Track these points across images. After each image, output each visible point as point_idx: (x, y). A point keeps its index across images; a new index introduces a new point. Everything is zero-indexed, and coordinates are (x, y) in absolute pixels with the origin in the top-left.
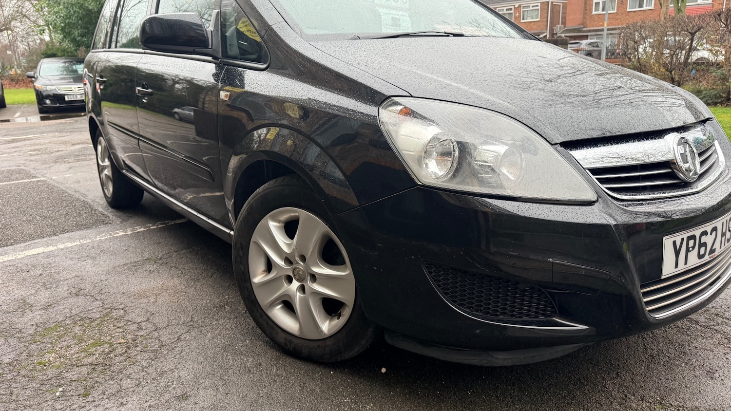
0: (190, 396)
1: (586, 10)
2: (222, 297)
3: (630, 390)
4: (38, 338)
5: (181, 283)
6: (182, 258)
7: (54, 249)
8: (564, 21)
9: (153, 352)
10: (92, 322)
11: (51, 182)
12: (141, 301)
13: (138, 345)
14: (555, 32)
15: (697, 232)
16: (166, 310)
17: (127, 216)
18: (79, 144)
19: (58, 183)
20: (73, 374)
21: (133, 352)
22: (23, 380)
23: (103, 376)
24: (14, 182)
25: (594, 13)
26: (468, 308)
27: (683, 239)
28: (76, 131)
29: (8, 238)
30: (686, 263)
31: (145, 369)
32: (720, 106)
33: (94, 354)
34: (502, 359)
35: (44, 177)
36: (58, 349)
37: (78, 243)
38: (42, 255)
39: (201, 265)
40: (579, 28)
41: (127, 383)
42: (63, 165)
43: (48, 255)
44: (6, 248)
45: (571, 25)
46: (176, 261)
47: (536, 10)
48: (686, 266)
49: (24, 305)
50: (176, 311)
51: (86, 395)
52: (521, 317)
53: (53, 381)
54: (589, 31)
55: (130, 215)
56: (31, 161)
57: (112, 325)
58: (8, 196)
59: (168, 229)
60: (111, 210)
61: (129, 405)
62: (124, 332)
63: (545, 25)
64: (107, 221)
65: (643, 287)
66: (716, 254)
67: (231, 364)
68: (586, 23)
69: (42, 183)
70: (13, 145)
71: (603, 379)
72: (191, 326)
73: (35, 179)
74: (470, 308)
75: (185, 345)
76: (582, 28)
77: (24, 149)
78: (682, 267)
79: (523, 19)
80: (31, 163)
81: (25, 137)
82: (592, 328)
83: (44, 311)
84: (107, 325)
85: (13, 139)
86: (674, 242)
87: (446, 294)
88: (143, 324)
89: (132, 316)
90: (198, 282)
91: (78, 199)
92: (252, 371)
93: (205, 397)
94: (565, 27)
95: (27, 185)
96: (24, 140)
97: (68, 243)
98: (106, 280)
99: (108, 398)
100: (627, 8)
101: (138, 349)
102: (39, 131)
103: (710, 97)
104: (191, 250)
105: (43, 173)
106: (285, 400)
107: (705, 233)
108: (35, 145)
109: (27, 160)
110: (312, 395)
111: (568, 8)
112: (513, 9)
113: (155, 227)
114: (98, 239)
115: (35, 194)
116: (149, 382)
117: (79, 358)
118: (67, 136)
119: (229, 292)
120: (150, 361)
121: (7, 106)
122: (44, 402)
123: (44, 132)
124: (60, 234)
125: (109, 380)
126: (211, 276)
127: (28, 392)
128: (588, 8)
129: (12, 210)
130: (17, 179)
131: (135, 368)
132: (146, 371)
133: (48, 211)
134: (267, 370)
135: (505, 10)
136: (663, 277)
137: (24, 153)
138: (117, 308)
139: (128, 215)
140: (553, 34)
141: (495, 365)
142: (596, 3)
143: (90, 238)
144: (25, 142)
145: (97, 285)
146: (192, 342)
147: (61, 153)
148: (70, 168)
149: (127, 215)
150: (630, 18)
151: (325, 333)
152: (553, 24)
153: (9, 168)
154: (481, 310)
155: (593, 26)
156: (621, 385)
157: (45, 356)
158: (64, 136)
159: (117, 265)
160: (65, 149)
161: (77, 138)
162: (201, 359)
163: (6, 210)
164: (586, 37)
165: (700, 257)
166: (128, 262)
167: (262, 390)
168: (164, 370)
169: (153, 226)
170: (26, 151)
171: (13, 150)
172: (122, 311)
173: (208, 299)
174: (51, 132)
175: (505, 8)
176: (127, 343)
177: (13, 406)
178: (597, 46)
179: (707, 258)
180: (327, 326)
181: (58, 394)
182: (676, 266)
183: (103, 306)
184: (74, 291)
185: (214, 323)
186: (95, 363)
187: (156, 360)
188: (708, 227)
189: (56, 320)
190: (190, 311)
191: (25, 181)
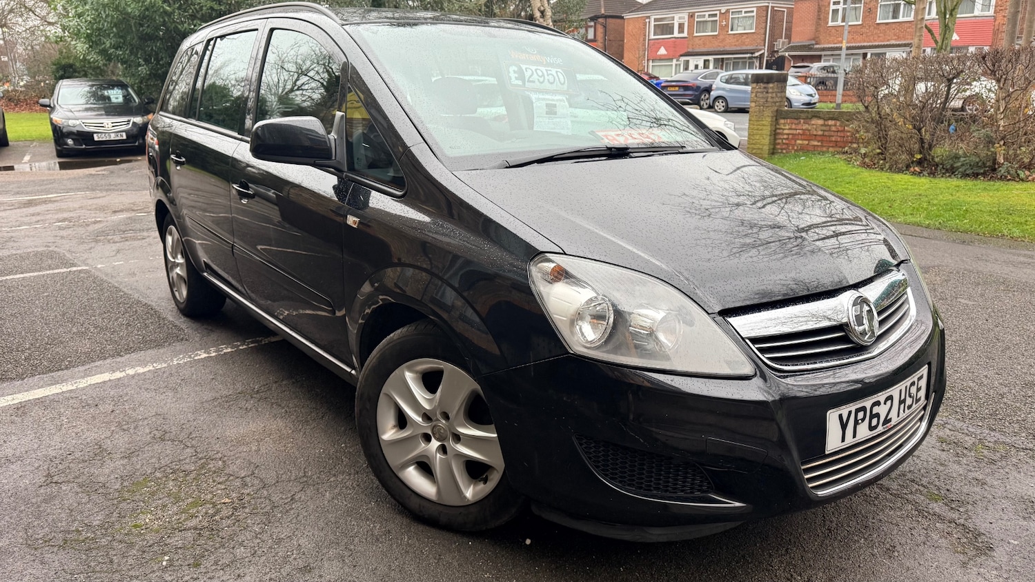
0: (313, 568)
1: (820, 19)
2: (338, 445)
3: (797, 570)
4: (126, 495)
5: (286, 426)
6: (284, 391)
7: (122, 376)
8: (788, 33)
9: (265, 515)
10: (186, 475)
11: (97, 273)
12: (240, 449)
13: (246, 505)
14: (776, 49)
15: (868, 403)
16: (272, 462)
17: (206, 329)
18: (122, 211)
19: (107, 275)
20: (176, 540)
21: (241, 514)
22: (120, 547)
23: (212, 543)
24: (48, 272)
25: (830, 24)
26: (620, 482)
27: (850, 413)
28: (114, 190)
29: (59, 358)
30: (854, 436)
31: (259, 536)
32: (982, 178)
33: (197, 516)
34: (656, 535)
35: (87, 265)
36: (153, 509)
37: (151, 368)
38: (109, 384)
39: (309, 402)
40: (809, 45)
41: (240, 551)
42: (108, 246)
43: (117, 383)
44: (60, 373)
45: (798, 40)
46: (277, 396)
47: (750, 17)
48: (855, 439)
49: (100, 452)
50: (285, 463)
51: (197, 565)
52: (676, 493)
53: (156, 548)
54: (823, 49)
55: (210, 328)
56: (62, 237)
57: (211, 481)
58: (46, 294)
59: (260, 350)
60: (183, 319)
61: (248, 578)
62: (226, 488)
63: (762, 38)
64: (182, 336)
65: (803, 464)
66: (893, 423)
67: (356, 530)
68: (818, 37)
69: (86, 276)
70: (32, 210)
71: (770, 556)
72: (305, 481)
73: (75, 269)
74: (623, 484)
75: (301, 507)
76: (813, 45)
77: (48, 217)
78: (850, 440)
79: (732, 30)
80: (64, 242)
81: (45, 196)
82: (749, 506)
83: (126, 460)
84: (205, 480)
85: (29, 200)
86: (840, 416)
87: (598, 467)
88: (248, 479)
89: (232, 468)
90: (307, 425)
91: (139, 302)
92: (381, 540)
93: (331, 570)
94: (789, 43)
95: (66, 277)
96: (45, 202)
97: (139, 368)
98: (194, 420)
99: (223, 569)
100: (876, 20)
101: (247, 510)
102: (63, 187)
103: (970, 165)
104: (294, 380)
105: (84, 259)
106: (420, 574)
107: (877, 403)
108: (61, 210)
109: (56, 236)
110: (449, 569)
111: (795, 16)
112: (718, 15)
113: (245, 347)
114: (175, 363)
115: (80, 292)
116: (266, 552)
117: (181, 521)
118: (103, 197)
119: (346, 438)
120: (263, 526)
121: (10, 143)
122: (151, 573)
123: (71, 189)
124: (126, 354)
125: (220, 547)
126: (323, 417)
127: (130, 561)
128: (822, 17)
129: (56, 316)
130: (50, 268)
131: (247, 534)
132: (260, 538)
133: (103, 319)
134: (397, 538)
135: (707, 16)
136: (827, 453)
137: (50, 224)
138: (214, 457)
139: (207, 327)
140: (772, 52)
141: (648, 541)
142: (833, 10)
143: (165, 362)
144: (47, 206)
145: (184, 427)
146: (308, 503)
147: (101, 225)
148: (118, 251)
149: (205, 326)
150: (881, 33)
151: (468, 500)
152: (773, 38)
153: (36, 249)
154: (634, 485)
155: (829, 43)
156: (789, 564)
157: (140, 517)
158: (99, 198)
159: (204, 400)
160: (106, 219)
161: (117, 201)
162: (321, 524)
163: (47, 316)
164: (818, 58)
165: (871, 428)
166: (218, 395)
167: (393, 563)
168: (281, 537)
169: (243, 345)
170: (52, 221)
171: (34, 219)
172: (220, 462)
173: (321, 448)
174: (79, 189)
175: (707, 14)
176: (233, 503)
177: (117, 576)
178: (834, 72)
179: (880, 429)
180: (470, 492)
181: (164, 563)
182: (843, 440)
183: (196, 455)
184: (158, 435)
185: (332, 479)
186: (199, 527)
187: (270, 525)
188: (882, 397)
189: (144, 472)
190: (301, 463)
191: (62, 271)
